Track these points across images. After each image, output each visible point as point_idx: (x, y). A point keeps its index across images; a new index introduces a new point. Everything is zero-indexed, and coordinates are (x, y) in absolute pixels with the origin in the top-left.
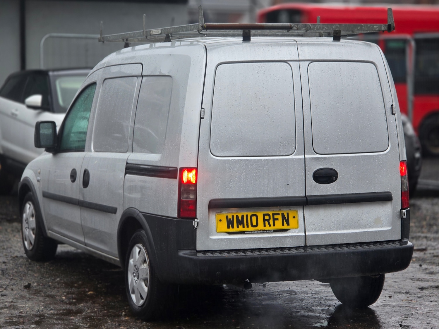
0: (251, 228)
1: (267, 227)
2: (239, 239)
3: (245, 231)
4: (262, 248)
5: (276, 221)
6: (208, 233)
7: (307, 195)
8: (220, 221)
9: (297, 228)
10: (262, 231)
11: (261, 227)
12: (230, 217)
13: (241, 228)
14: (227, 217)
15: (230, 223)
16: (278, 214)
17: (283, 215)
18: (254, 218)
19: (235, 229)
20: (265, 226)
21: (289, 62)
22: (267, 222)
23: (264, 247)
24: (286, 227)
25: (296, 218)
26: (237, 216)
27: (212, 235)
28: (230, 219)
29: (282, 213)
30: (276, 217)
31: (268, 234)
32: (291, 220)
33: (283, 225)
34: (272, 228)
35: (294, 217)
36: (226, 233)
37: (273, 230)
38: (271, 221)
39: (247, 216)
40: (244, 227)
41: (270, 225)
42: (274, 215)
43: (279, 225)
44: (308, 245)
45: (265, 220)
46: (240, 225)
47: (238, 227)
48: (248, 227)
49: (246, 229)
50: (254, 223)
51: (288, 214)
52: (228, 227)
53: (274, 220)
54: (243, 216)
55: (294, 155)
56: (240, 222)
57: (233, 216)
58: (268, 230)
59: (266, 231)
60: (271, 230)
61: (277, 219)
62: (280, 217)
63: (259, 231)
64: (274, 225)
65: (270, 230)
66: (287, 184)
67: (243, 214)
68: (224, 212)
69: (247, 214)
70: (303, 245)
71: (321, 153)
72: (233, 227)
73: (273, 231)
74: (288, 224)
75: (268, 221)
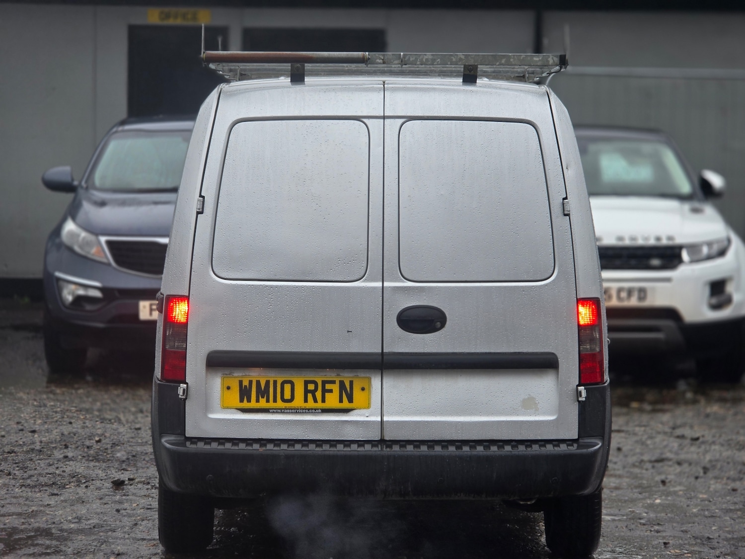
0: (280, 404)
1: (311, 404)
2: (259, 421)
3: (271, 409)
4: (301, 438)
5: (327, 394)
6: (207, 407)
7: (384, 351)
8: (228, 388)
9: (368, 407)
10: (301, 409)
11: (299, 402)
12: (246, 383)
13: (263, 403)
14: (241, 382)
15: (245, 393)
16: (333, 382)
17: (342, 384)
18: (287, 387)
19: (253, 404)
20: (306, 401)
21: (365, 120)
22: (310, 396)
23: (304, 438)
24: (346, 404)
25: (366, 391)
26: (258, 383)
27: (212, 412)
28: (246, 386)
29: (340, 381)
30: (328, 387)
31: (313, 415)
32: (357, 394)
33: (341, 401)
34: (320, 405)
35: (363, 389)
36: (236, 411)
37: (320, 409)
38: (319, 395)
39: (275, 382)
40: (268, 401)
41: (315, 401)
42: (324, 383)
43: (332, 400)
44: (387, 438)
45: (307, 391)
46: (263, 397)
47: (258, 401)
48: (275, 401)
49: (271, 405)
50: (287, 396)
51: (351, 383)
52: (242, 401)
53: (324, 391)
54: (268, 383)
55: (363, 282)
56: (263, 393)
57: (251, 382)
58: (312, 409)
59: (309, 409)
60: (318, 409)
61: (331, 391)
62: (336, 388)
63: (294, 409)
64: (323, 401)
65: (315, 410)
66: (348, 332)
67: (268, 379)
68: (236, 374)
69: (275, 379)
70: (378, 438)
71: (415, 280)
72: (249, 401)
73: (320, 411)
74: (350, 400)
75: (313, 392)
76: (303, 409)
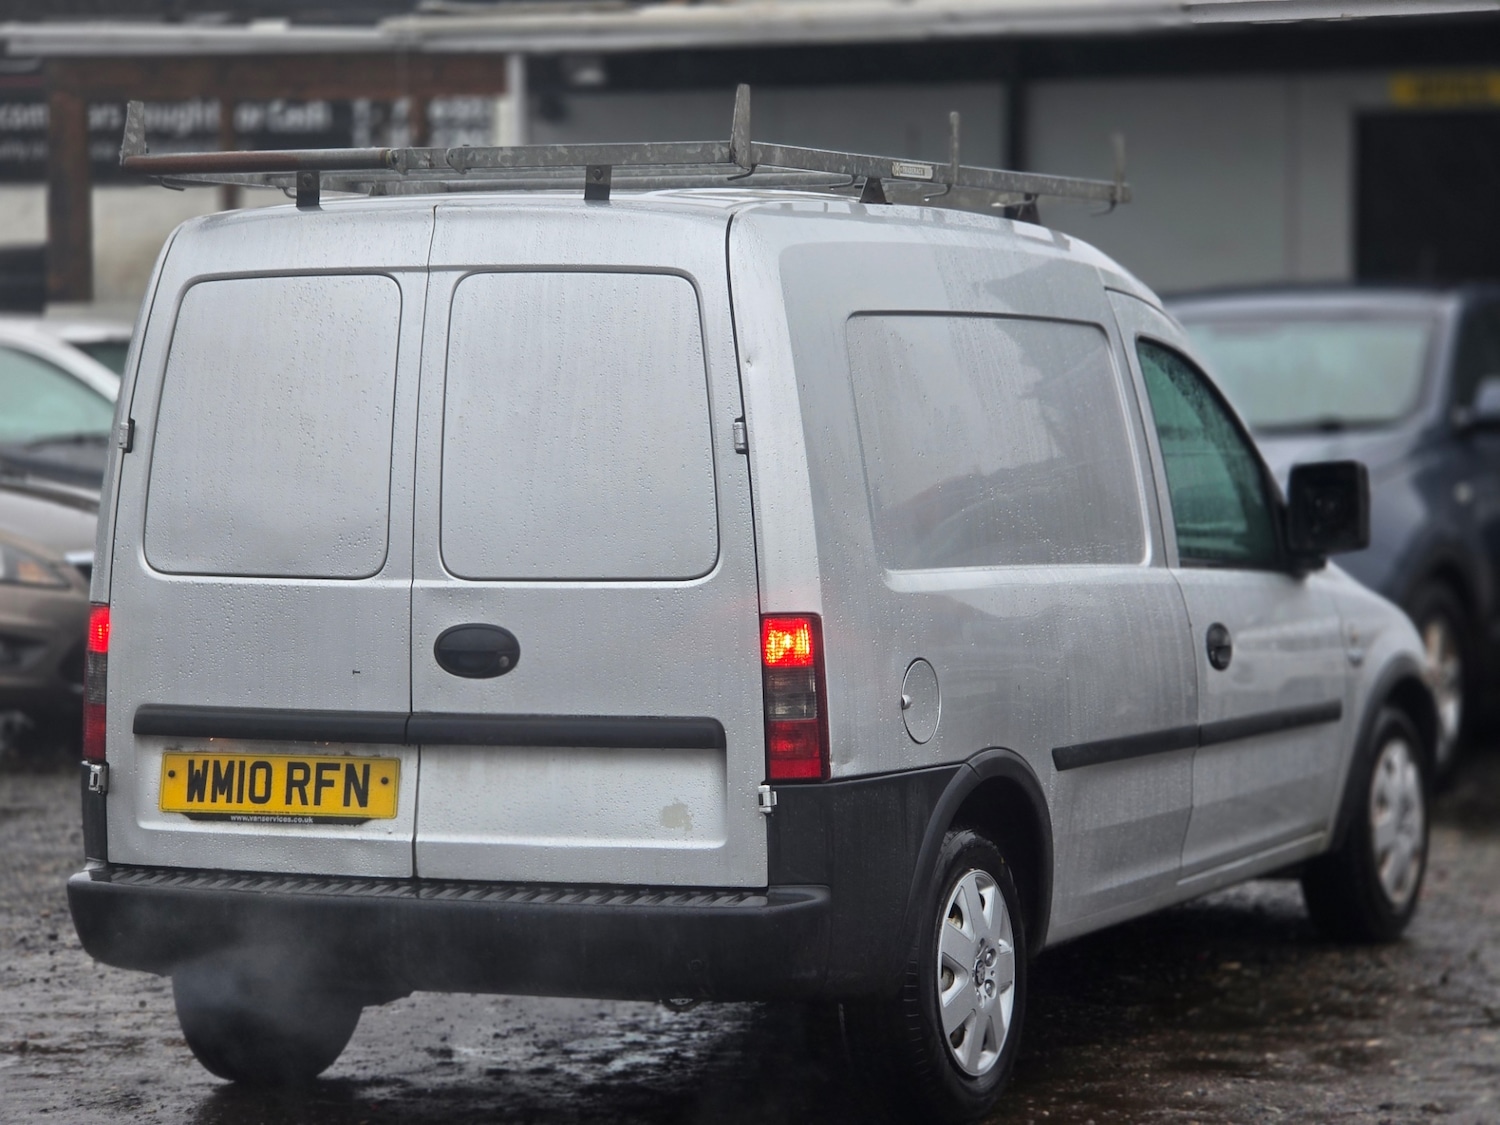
0: (247, 806)
1: (296, 807)
2: (215, 836)
3: (233, 815)
4: (282, 871)
5: (324, 790)
6: (134, 811)
7: (414, 710)
8: (172, 774)
9: (394, 816)
10: (281, 816)
11: (276, 803)
12: (198, 765)
13: (222, 805)
14: (191, 763)
15: (196, 786)
16: (336, 767)
17: (350, 770)
18: (261, 774)
19: (207, 806)
20: (289, 800)
21: (396, 275)
22: (295, 791)
23: (288, 871)
24: (354, 809)
25: (391, 784)
26: (217, 764)
27: (147, 819)
28: (198, 772)
29: (347, 765)
30: (327, 775)
31: (302, 828)
32: (375, 788)
33: (347, 803)
34: (311, 809)
35: (385, 781)
36: (182, 816)
37: (312, 817)
38: (310, 789)
39: (242, 764)
40: (229, 800)
41: (304, 801)
42: (321, 767)
43: (332, 801)
44: (422, 875)
45: (291, 783)
46: (222, 793)
47: (214, 800)
48: (240, 800)
49: (234, 807)
50: (260, 792)
51: (366, 769)
52: (190, 799)
53: (321, 784)
54: (231, 765)
55: (380, 579)
56: (223, 785)
57: (206, 764)
58: (298, 816)
59: (292, 817)
60: (307, 817)
61: (330, 783)
62: (339, 777)
63: (270, 816)
64: (317, 802)
65: (303, 817)
66: (354, 672)
67: (231, 759)
68: (185, 749)
69: (243, 759)
70: (407, 873)
71: (466, 575)
72: (201, 799)
73: (311, 820)
74: (363, 802)
75: (302, 785)
76: (283, 816)
